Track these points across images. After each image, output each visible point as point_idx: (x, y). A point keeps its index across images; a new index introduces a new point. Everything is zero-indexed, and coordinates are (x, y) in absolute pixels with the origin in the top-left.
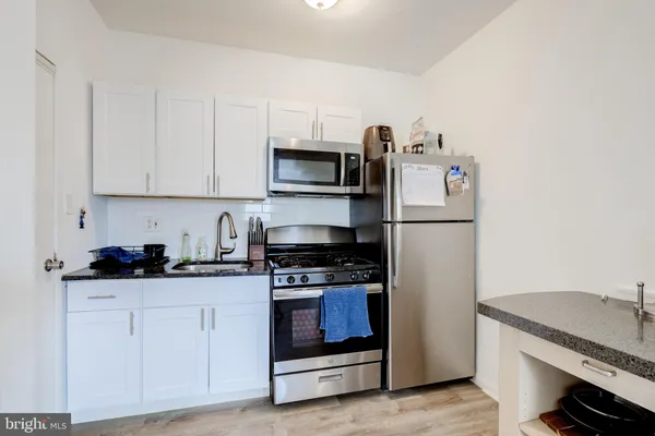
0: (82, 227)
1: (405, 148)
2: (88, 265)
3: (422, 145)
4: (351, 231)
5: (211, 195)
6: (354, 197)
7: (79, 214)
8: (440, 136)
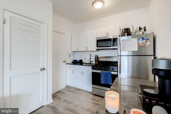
0: (70, 56)
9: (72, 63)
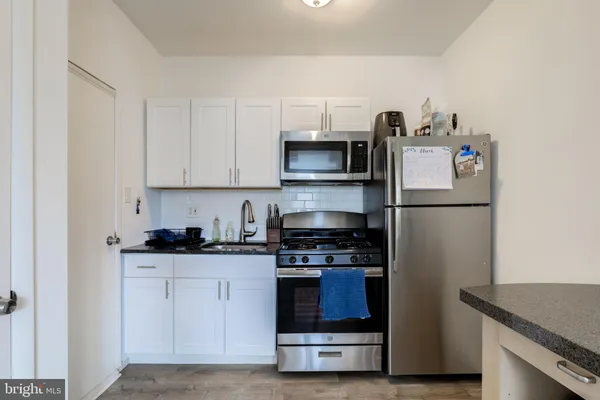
0: (138, 213)
1: (416, 131)
2: (143, 242)
3: (429, 127)
4: (364, 217)
5: (233, 185)
6: (366, 183)
7: (136, 203)
8: (455, 115)
9: (147, 248)
